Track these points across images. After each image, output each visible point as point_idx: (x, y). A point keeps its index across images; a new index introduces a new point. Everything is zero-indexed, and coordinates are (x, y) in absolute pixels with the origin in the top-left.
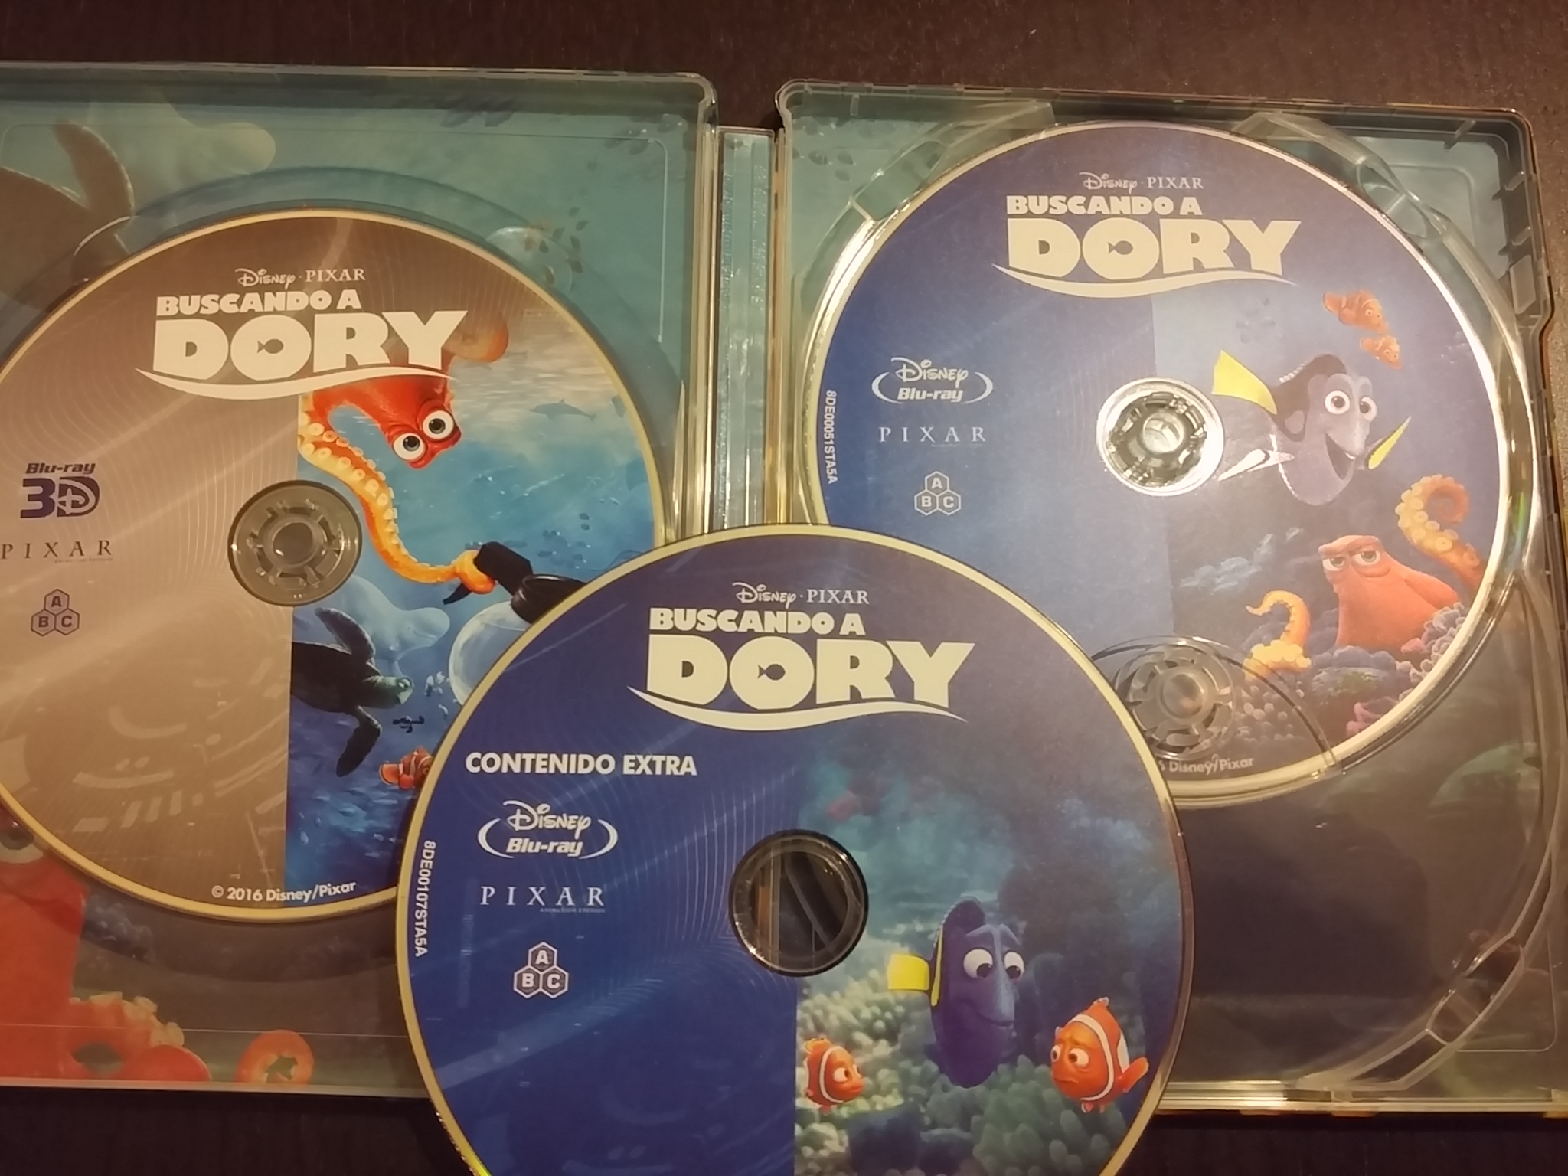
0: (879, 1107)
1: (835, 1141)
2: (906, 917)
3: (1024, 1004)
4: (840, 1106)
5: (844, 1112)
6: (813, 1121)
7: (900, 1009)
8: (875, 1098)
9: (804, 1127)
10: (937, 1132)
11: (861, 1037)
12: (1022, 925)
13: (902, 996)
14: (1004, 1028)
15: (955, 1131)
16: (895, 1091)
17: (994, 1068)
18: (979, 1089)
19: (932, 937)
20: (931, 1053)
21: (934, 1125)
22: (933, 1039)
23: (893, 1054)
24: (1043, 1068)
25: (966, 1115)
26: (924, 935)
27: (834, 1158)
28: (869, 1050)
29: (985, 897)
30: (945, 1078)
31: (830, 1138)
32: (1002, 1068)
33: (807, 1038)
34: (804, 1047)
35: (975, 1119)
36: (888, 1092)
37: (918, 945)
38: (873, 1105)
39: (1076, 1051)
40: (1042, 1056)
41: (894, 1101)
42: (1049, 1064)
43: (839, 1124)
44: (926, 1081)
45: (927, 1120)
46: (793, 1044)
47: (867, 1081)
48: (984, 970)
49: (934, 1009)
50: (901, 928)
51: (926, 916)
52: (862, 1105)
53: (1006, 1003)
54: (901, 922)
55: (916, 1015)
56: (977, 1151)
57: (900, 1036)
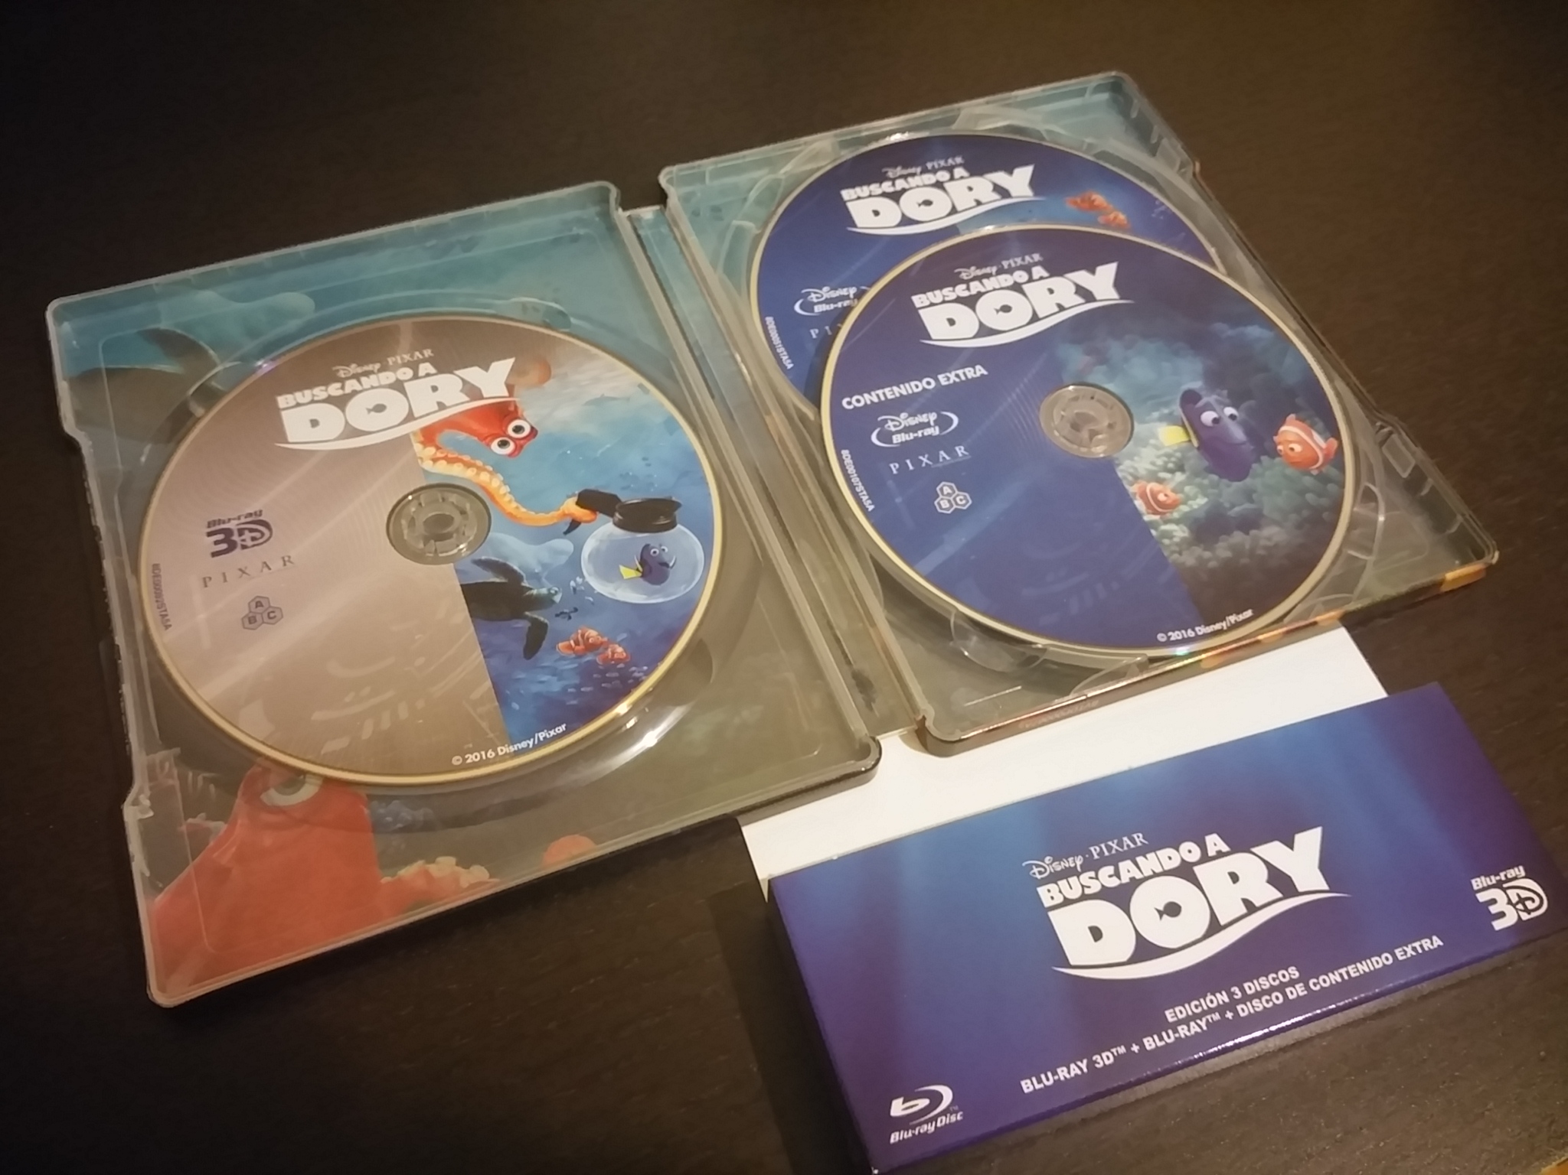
0: (1195, 507)
1: (1180, 532)
2: (1156, 408)
3: (1249, 432)
4: (1171, 513)
5: (1176, 515)
6: (1159, 525)
7: (1178, 455)
8: (1190, 502)
9: (1156, 529)
10: (1237, 509)
11: (1162, 475)
12: (1225, 392)
13: (1176, 448)
14: (1243, 446)
15: (1247, 506)
16: (1200, 496)
17: (1250, 467)
18: (1248, 481)
19: (1175, 414)
20: (1209, 470)
21: (1233, 506)
22: (1206, 463)
23: (1188, 478)
24: (1278, 460)
25: (1249, 495)
26: (1171, 414)
27: (1183, 539)
28: (1172, 479)
29: (1196, 385)
30: (1225, 481)
31: (1176, 531)
32: (1255, 466)
33: (1132, 484)
34: (1132, 489)
35: (1254, 496)
36: (1195, 498)
37: (1170, 419)
38: (1191, 506)
39: (1292, 445)
40: (1274, 453)
41: (1201, 501)
42: (1279, 456)
43: (1177, 522)
44: (1214, 485)
45: (1227, 505)
46: (1125, 491)
47: (1180, 496)
48: (1216, 421)
49: (1198, 448)
50: (1156, 415)
51: (1166, 404)
52: (1184, 508)
53: (1238, 434)
54: (1154, 411)
55: (1190, 454)
56: (1266, 512)
57: (1186, 467)
